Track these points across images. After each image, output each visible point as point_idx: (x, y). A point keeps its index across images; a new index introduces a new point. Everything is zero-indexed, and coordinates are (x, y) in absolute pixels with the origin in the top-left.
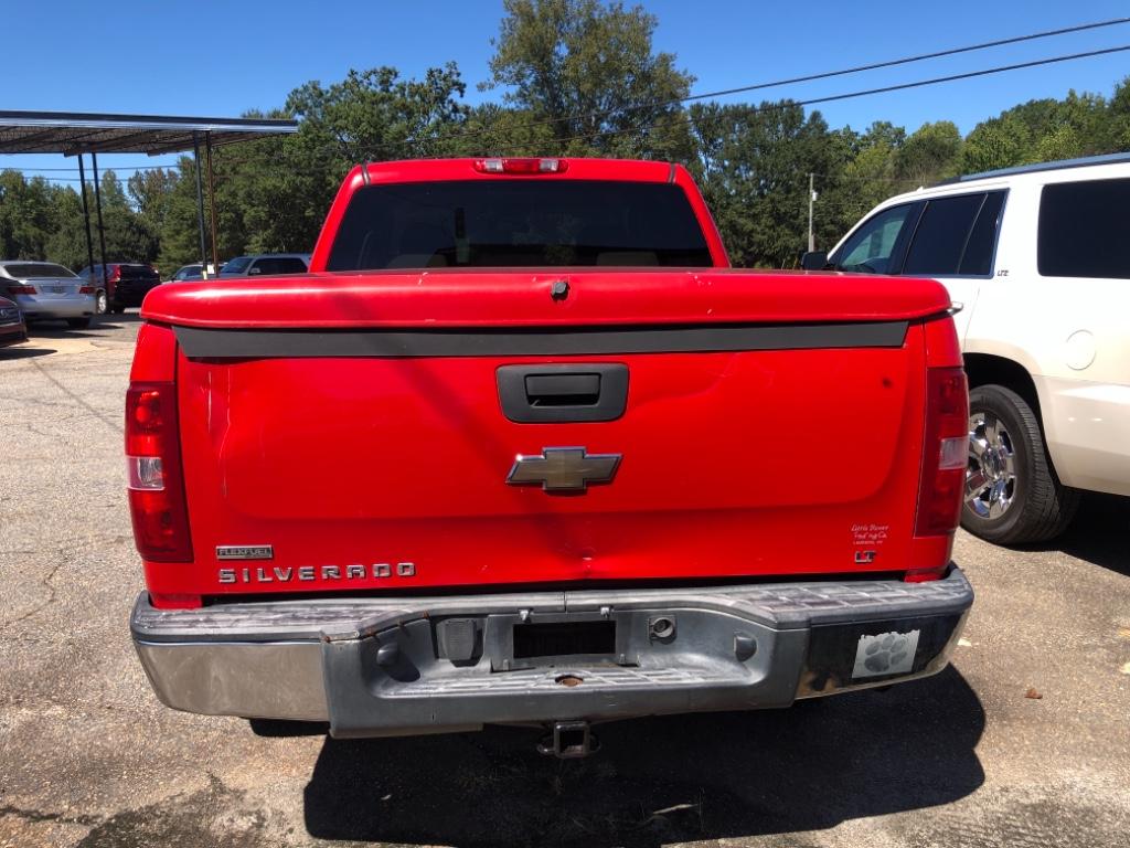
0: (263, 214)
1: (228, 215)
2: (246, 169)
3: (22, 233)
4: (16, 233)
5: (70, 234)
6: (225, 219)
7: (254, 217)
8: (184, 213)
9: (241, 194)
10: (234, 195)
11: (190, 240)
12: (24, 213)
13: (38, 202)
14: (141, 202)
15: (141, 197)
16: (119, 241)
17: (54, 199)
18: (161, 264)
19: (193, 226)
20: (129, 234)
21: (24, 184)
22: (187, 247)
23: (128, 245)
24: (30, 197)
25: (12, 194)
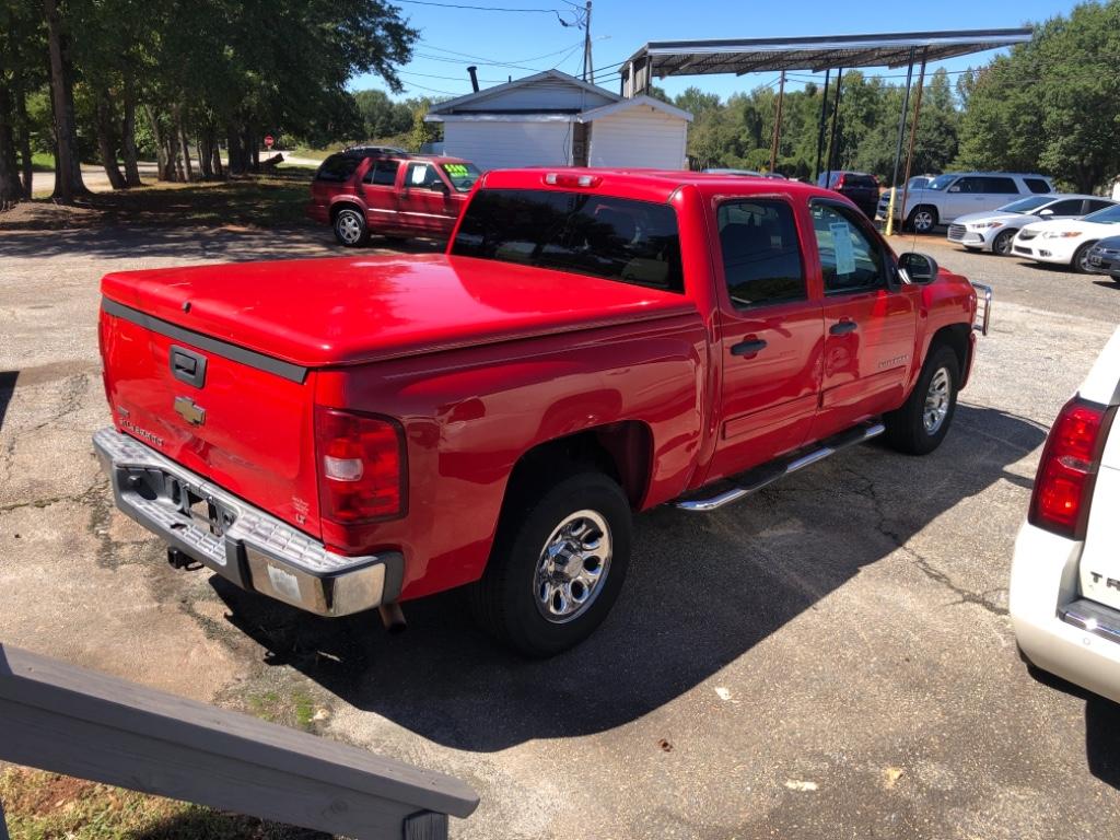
0: (1066, 118)
1: (1028, 118)
2: (1062, 68)
3: (851, 130)
4: (847, 129)
5: (883, 133)
6: (1025, 122)
7: (1056, 121)
8: (984, 114)
9: (1049, 95)
10: (1041, 96)
11: (984, 142)
12: (856, 111)
13: (871, 100)
14: (966, 100)
15: (967, 95)
16: (924, 140)
17: (886, 98)
18: (955, 167)
19: (989, 130)
20: (936, 134)
21: (862, 84)
22: (979, 150)
23: (932, 145)
24: (865, 95)
25: (850, 93)
